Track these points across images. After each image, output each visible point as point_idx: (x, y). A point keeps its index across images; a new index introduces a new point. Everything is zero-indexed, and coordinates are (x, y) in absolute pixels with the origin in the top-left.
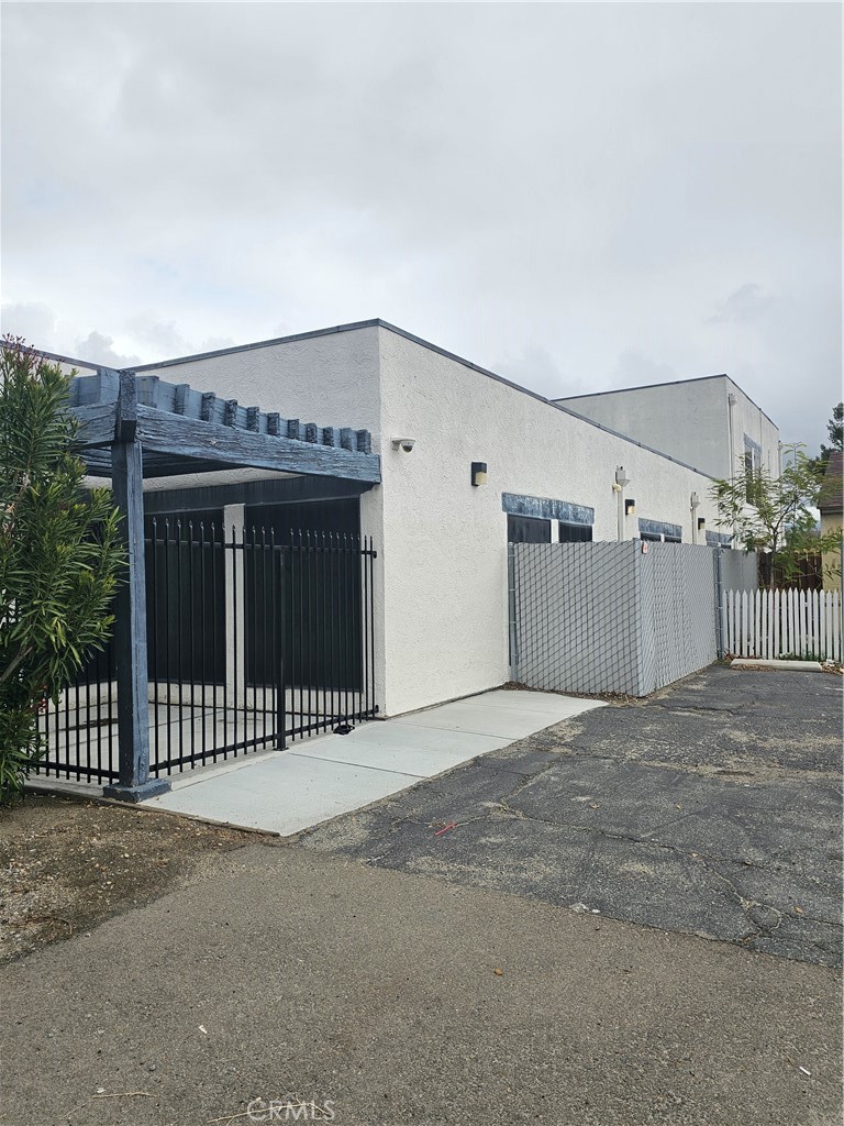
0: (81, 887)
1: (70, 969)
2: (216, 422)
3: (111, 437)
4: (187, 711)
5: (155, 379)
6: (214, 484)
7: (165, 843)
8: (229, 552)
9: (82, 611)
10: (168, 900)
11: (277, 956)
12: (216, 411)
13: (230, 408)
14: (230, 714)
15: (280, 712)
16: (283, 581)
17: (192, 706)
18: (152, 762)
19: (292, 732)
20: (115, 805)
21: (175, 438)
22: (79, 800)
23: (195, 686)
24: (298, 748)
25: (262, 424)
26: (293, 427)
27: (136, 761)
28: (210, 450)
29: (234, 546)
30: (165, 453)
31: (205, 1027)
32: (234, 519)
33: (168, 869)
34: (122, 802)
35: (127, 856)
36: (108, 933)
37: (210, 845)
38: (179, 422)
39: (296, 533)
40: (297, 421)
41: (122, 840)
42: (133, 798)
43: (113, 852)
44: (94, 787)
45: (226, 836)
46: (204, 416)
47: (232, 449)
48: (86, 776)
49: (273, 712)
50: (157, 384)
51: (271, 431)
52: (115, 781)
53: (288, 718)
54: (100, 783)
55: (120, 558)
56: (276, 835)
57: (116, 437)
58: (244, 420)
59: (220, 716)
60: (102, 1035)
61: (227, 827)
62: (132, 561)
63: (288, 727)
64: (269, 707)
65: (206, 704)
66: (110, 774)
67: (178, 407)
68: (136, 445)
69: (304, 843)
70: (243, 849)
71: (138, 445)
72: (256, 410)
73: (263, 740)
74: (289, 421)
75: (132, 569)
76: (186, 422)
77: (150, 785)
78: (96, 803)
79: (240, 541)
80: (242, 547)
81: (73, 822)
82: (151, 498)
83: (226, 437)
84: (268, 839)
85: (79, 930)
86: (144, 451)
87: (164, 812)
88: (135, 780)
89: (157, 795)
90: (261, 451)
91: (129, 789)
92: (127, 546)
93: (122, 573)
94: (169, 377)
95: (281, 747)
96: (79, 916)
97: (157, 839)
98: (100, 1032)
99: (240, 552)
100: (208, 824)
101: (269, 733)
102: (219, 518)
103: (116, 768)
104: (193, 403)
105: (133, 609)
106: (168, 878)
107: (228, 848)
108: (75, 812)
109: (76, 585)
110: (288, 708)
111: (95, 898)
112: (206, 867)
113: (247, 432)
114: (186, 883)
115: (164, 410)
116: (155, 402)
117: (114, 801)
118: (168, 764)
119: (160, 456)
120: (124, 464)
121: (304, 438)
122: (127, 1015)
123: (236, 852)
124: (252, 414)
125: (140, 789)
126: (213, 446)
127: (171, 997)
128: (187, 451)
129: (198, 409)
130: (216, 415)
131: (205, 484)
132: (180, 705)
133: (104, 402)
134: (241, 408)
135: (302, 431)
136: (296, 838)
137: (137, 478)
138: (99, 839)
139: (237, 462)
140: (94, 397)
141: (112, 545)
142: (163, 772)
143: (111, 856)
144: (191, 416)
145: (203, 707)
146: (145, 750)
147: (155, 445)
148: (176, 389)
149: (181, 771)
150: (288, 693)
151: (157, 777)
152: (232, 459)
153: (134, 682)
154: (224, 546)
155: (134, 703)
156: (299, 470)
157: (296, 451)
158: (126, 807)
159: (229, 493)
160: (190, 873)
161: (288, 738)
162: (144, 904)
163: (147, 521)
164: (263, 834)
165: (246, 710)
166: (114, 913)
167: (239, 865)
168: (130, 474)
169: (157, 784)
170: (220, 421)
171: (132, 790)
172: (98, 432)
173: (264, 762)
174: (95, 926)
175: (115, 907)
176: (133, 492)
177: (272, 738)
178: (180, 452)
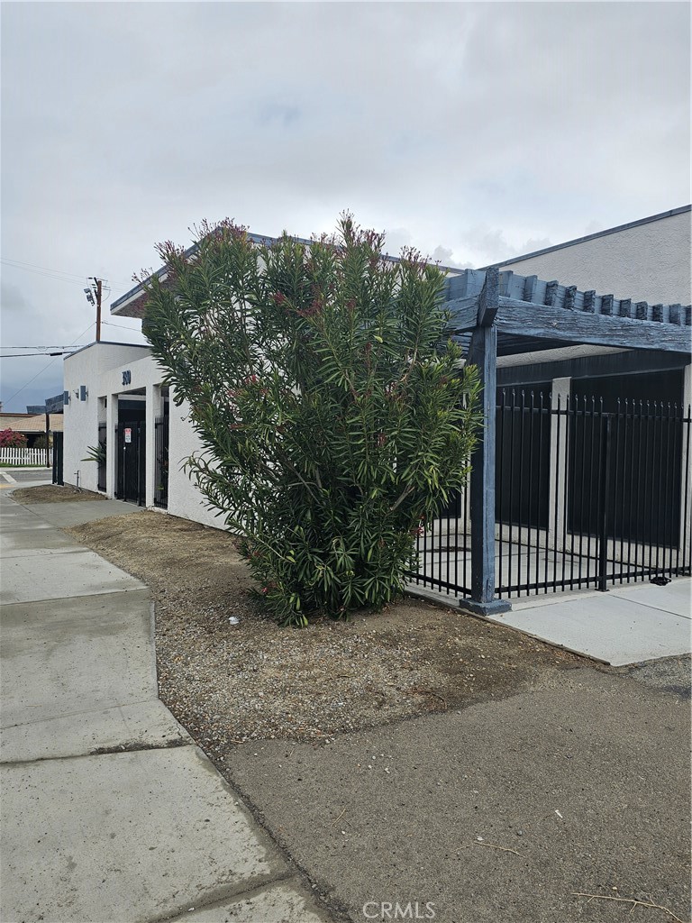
0: (450, 674)
1: (447, 736)
2: (557, 306)
3: (474, 324)
4: (515, 548)
5: (510, 273)
6: (545, 361)
7: (511, 652)
8: (554, 417)
9: (449, 462)
10: (518, 699)
11: (619, 768)
12: (558, 296)
13: (569, 293)
14: (551, 554)
15: (602, 559)
16: (608, 444)
17: (519, 544)
18: (497, 586)
19: (613, 577)
20: (469, 615)
21: (524, 322)
22: (442, 607)
23: (522, 529)
24: (617, 591)
25: (597, 305)
26: (625, 306)
27: (484, 583)
28: (552, 331)
29: (558, 412)
30: (515, 335)
31: (560, 812)
32: (561, 390)
33: (516, 673)
34: (473, 614)
35: (483, 657)
36: (474, 715)
37: (549, 662)
38: (527, 308)
39: (623, 402)
40: (628, 301)
41: (478, 643)
42: (482, 611)
43: (473, 652)
44: (453, 598)
45: (562, 657)
46: (548, 302)
47: (570, 329)
48: (446, 589)
49: (596, 558)
50: (511, 277)
51: (605, 311)
52: (468, 596)
53: (609, 565)
54: (456, 596)
55: (478, 421)
56: (608, 664)
57: (478, 323)
58: (581, 303)
59: (542, 555)
60: (477, 795)
61: (562, 649)
62: (486, 423)
63: (609, 572)
64: (593, 554)
65: (531, 544)
66: (464, 590)
67: (526, 295)
68: (493, 329)
69: (633, 675)
70: (578, 670)
71: (494, 329)
72: (592, 293)
73: (587, 580)
74: (621, 301)
75: (485, 430)
76: (533, 308)
77: (496, 604)
78: (455, 611)
79: (563, 408)
80: (566, 413)
81: (439, 622)
82: (502, 373)
83: (565, 319)
84: (600, 666)
85: (451, 707)
86: (500, 334)
87: (508, 627)
88: (484, 598)
89: (500, 612)
90: (595, 329)
91: (479, 604)
92: (483, 412)
93: (479, 432)
94: (521, 271)
95: (602, 588)
96: (451, 696)
97: (505, 648)
98: (476, 792)
99: (563, 417)
100: (544, 643)
101: (592, 575)
102: (548, 389)
103: (469, 586)
104: (539, 291)
105: (485, 462)
106: (517, 681)
107: (564, 667)
108: (440, 615)
109: (447, 442)
110: (610, 556)
111: (461, 685)
112: (548, 678)
113: (583, 313)
114: (532, 689)
115: (515, 298)
116: (509, 292)
117: (467, 611)
118: (509, 589)
119: (509, 337)
120: (482, 345)
121: (634, 316)
122: (494, 784)
123: (573, 671)
124: (588, 298)
125: (488, 606)
126: (554, 327)
127: (530, 780)
128: (532, 332)
129: (543, 296)
130: (558, 300)
131: (537, 361)
132: (510, 542)
133: (469, 296)
134: (580, 292)
135: (633, 310)
136: (626, 670)
137: (492, 356)
138: (460, 639)
139: (574, 340)
140: (462, 291)
141: (473, 410)
142: (504, 595)
143: (470, 653)
144: (537, 302)
145: (529, 546)
146: (492, 575)
147: (508, 328)
148: (526, 280)
149: (519, 596)
150: (610, 543)
151: (500, 598)
152: (570, 337)
153: (484, 520)
154: (550, 412)
155: (484, 537)
156: (628, 345)
157: (627, 328)
158: (477, 618)
159: (557, 368)
160: (535, 681)
161: (609, 582)
162: (499, 698)
163: (499, 391)
164: (595, 661)
165: (564, 552)
166: (478, 700)
167: (576, 683)
168: (487, 353)
169: (501, 604)
170: (560, 305)
171: (482, 605)
172: (463, 320)
173: (587, 599)
174: (463, 707)
175: (478, 695)
176: (489, 368)
177: (594, 579)
178: (526, 334)
